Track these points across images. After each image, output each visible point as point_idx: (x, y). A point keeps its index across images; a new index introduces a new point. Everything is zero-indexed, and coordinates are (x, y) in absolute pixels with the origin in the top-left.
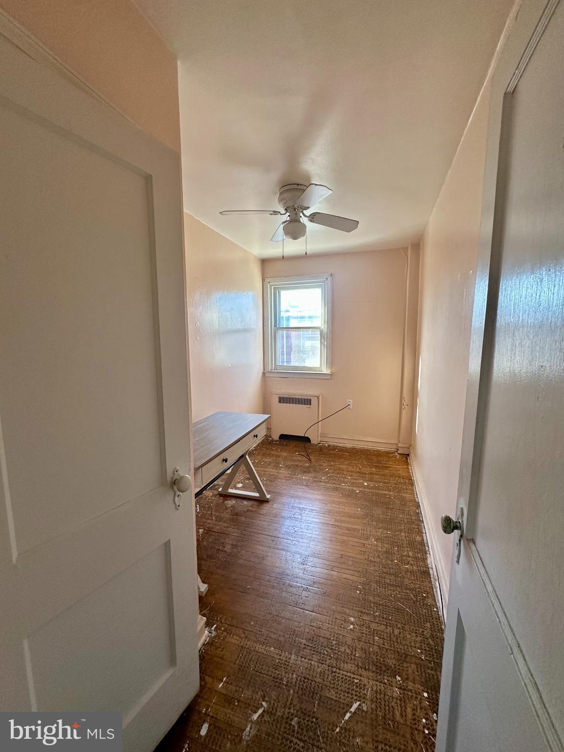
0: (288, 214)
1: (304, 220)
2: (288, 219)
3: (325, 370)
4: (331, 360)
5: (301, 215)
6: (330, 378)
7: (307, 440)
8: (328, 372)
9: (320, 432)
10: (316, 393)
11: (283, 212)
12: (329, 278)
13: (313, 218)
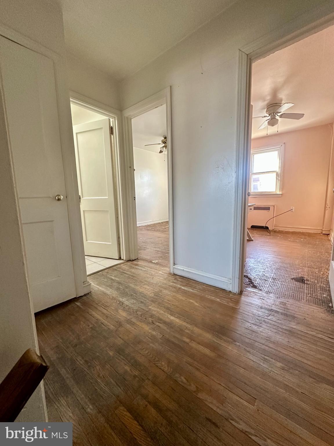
0: (270, 116)
1: (277, 117)
2: (270, 118)
3: (278, 192)
4: (282, 188)
5: (276, 115)
6: (281, 196)
7: (267, 228)
8: (281, 193)
9: (274, 224)
10: (273, 204)
11: (268, 116)
12: (283, 145)
13: (281, 116)
